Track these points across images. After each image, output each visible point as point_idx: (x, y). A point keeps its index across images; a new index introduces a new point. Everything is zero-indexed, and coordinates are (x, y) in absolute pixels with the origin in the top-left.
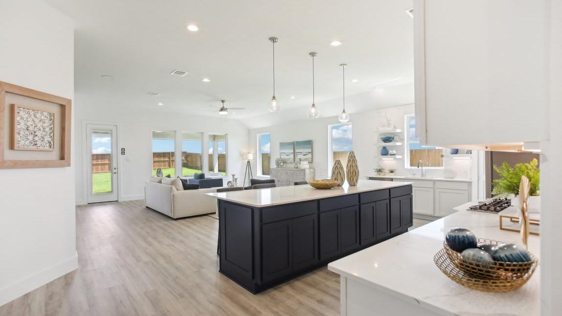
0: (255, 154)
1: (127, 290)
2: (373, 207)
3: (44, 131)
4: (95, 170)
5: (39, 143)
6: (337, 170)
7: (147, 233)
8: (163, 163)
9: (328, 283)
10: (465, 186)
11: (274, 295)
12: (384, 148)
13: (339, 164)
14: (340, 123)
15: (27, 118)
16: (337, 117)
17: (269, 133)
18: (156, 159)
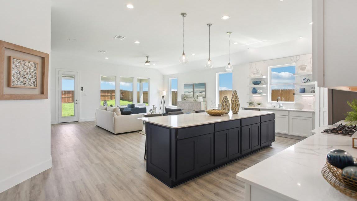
0: (167, 92)
1: (84, 183)
2: (250, 128)
3: (31, 75)
4: (63, 100)
5: (27, 83)
6: (225, 103)
7: (98, 143)
8: (107, 97)
9: (221, 181)
10: (310, 115)
11: (184, 189)
12: (254, 88)
13: (226, 99)
14: (226, 71)
15: (19, 66)
16: (225, 67)
17: (177, 78)
18: (103, 94)
